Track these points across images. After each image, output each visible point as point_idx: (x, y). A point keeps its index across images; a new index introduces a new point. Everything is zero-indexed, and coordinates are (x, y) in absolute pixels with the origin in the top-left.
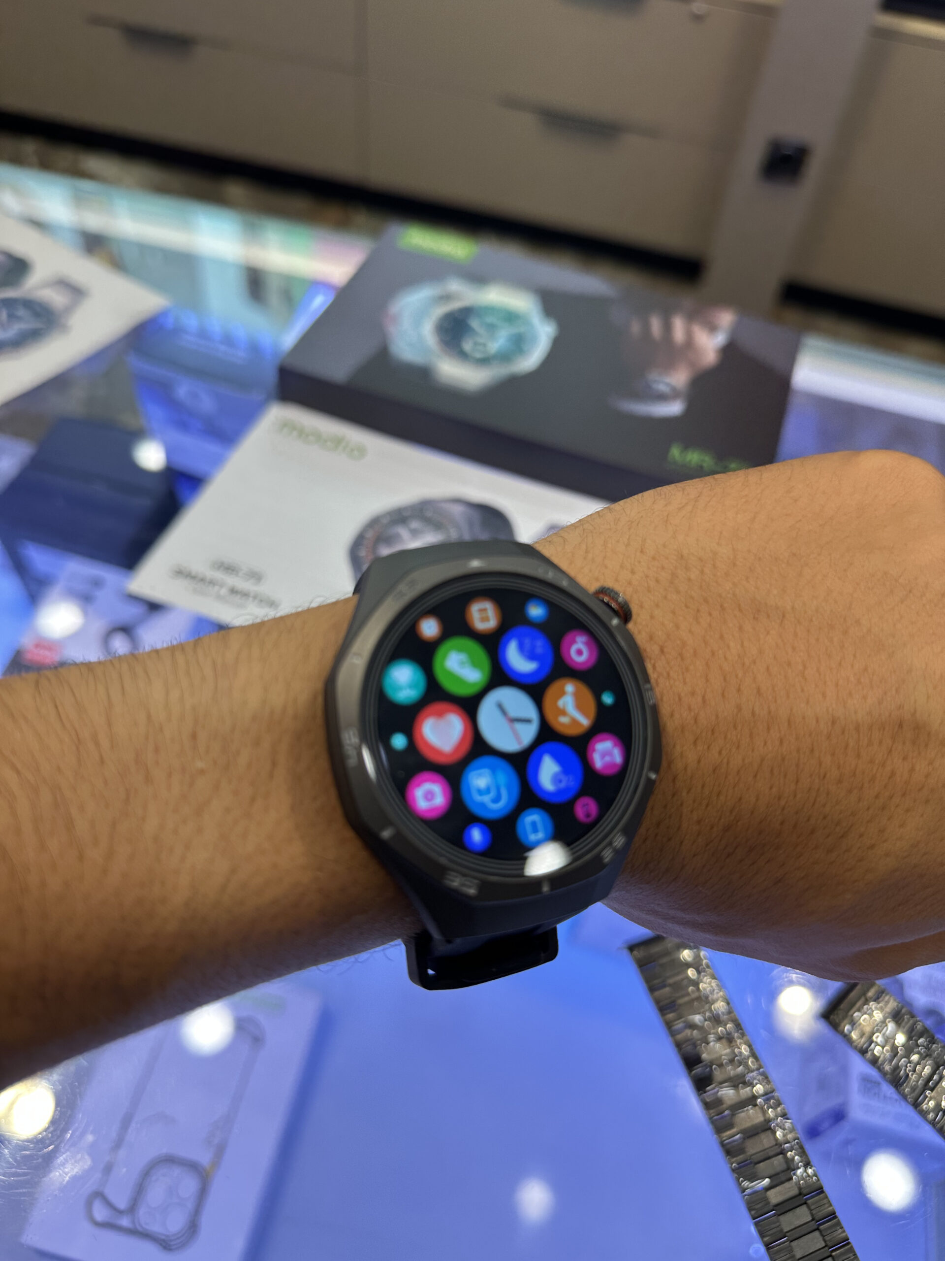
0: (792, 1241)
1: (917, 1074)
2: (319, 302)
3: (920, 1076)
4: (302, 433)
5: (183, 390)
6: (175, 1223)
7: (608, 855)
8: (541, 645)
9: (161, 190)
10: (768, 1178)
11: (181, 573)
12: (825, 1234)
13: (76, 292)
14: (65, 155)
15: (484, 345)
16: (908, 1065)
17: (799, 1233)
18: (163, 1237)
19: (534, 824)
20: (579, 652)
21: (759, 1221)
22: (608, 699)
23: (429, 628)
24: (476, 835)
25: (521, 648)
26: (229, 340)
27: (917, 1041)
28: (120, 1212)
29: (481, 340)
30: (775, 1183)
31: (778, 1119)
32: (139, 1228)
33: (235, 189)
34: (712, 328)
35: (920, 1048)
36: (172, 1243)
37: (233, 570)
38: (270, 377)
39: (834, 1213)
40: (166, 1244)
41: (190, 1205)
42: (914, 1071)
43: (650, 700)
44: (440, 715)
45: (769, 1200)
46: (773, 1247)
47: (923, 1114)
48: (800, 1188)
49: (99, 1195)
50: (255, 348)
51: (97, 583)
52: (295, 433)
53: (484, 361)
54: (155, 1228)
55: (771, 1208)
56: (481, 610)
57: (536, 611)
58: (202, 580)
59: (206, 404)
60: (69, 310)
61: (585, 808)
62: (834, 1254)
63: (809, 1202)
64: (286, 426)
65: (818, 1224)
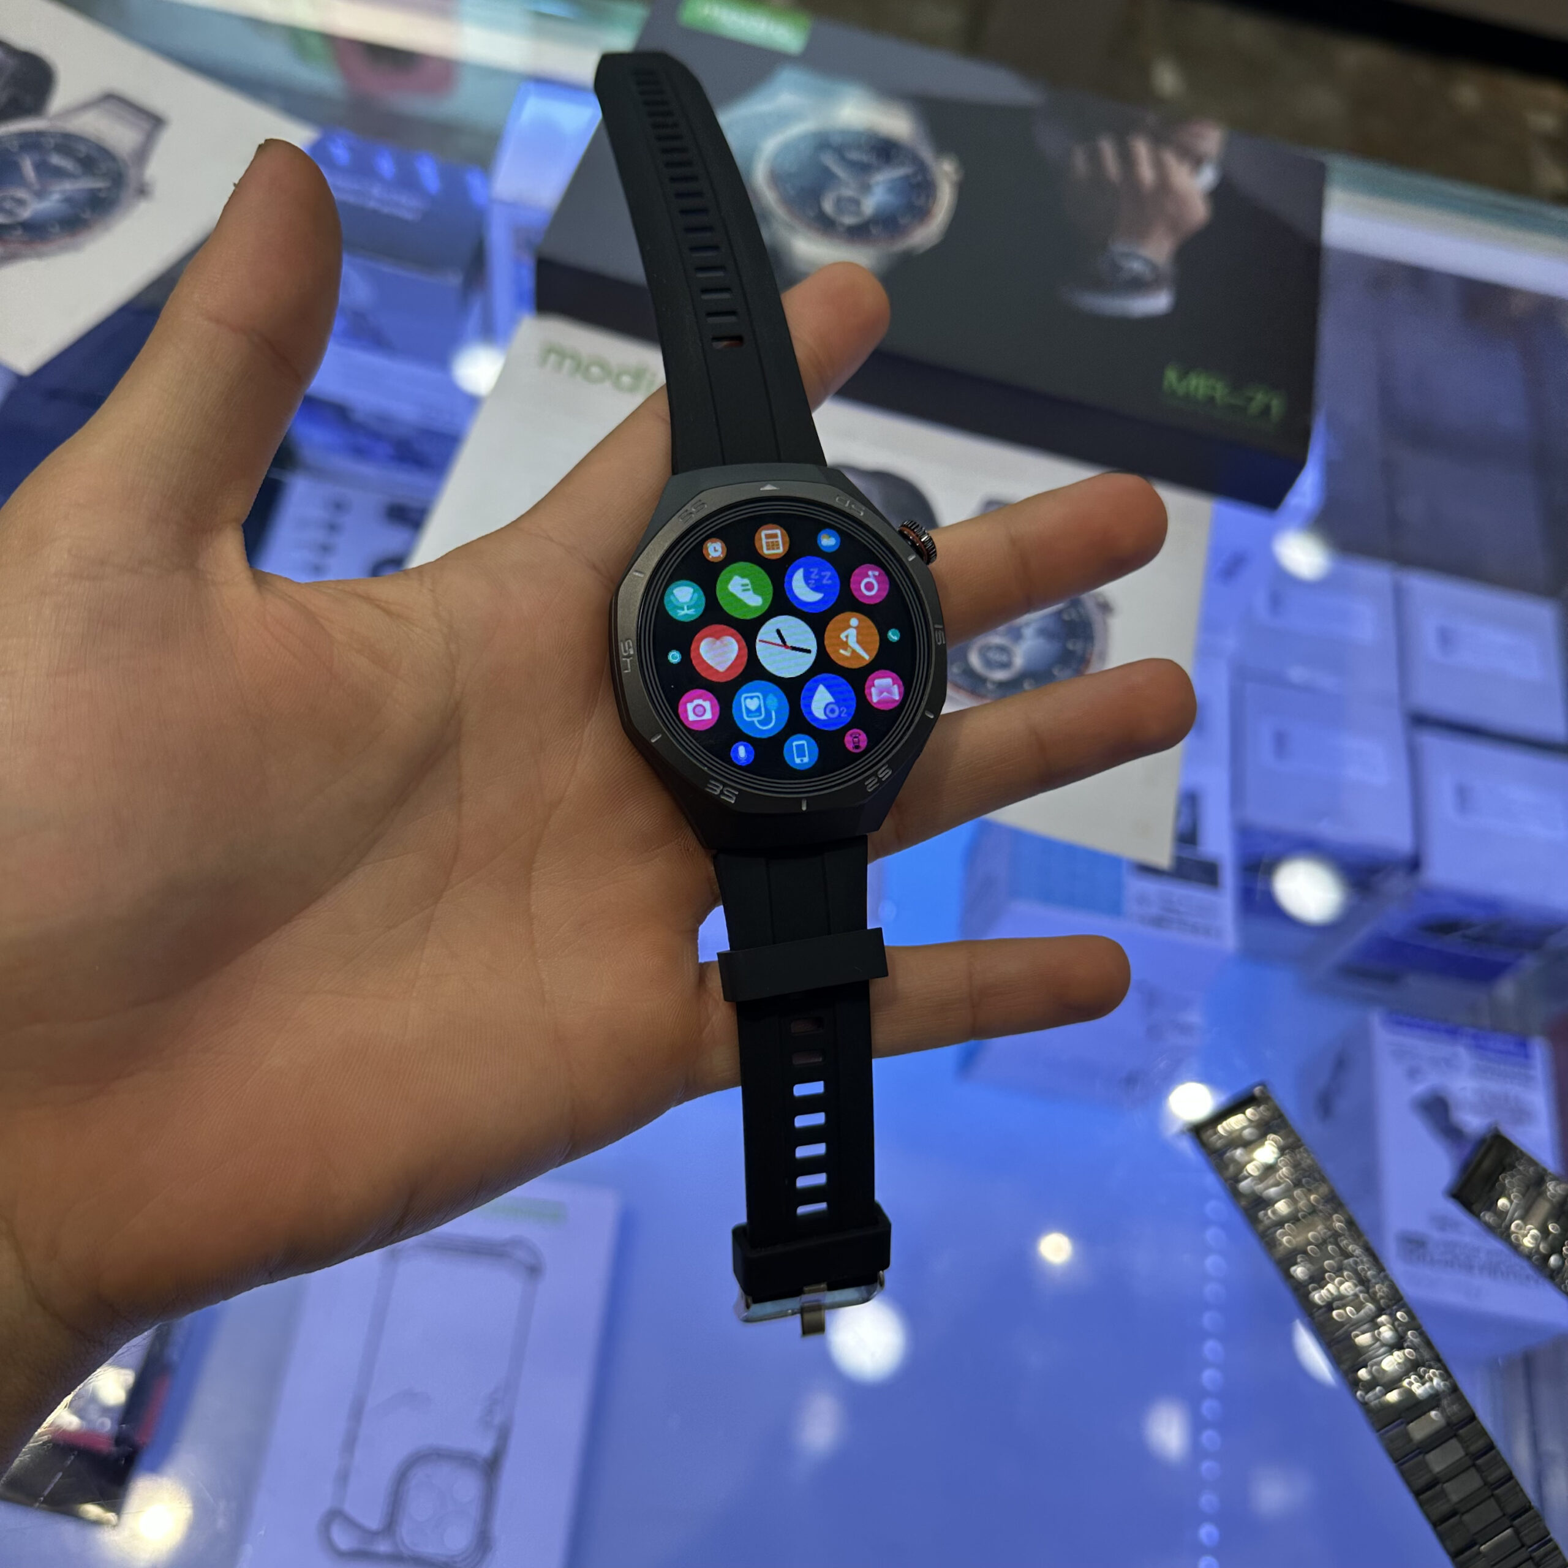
4: (581, 367)
7: (871, 785)
8: (829, 575)
12: (1482, 1471)
15: (855, 201)
17: (1452, 1474)
19: (800, 748)
20: (869, 587)
22: (893, 636)
23: (715, 550)
24: (742, 752)
25: (807, 578)
28: (374, 1535)
32: (405, 1552)
34: (1196, 162)
36: (458, 1565)
41: (474, 1512)
43: (939, 641)
44: (717, 636)
45: (1412, 1437)
48: (1447, 1417)
49: (335, 1515)
52: (567, 365)
54: (430, 1549)
55: (1415, 1447)
56: (768, 536)
57: (828, 541)
60: (142, 154)
61: (855, 740)
62: (1496, 1492)
63: (1460, 1433)
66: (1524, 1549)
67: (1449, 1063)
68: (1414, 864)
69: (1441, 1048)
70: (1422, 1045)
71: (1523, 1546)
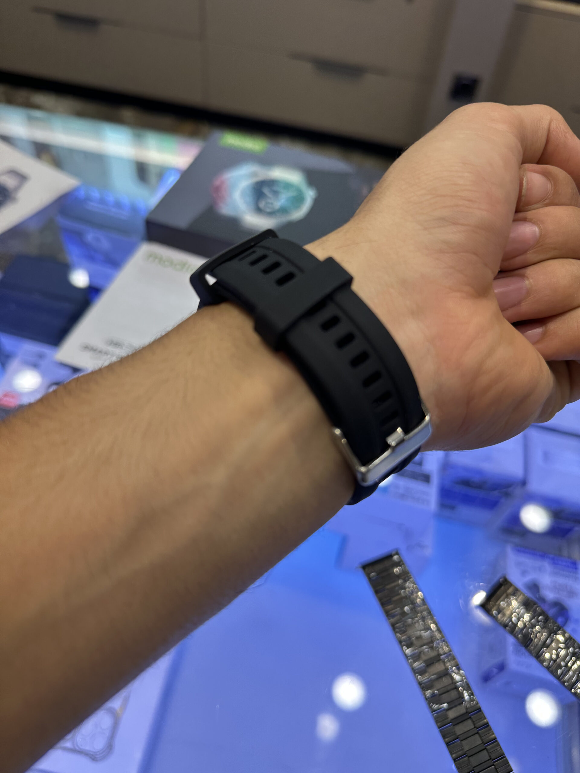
0: (461, 741)
1: (538, 639)
2: (172, 180)
3: (540, 640)
4: (161, 260)
5: (90, 236)
6: (99, 745)
9: (80, 114)
10: (447, 703)
11: (87, 348)
12: (482, 736)
13: (22, 178)
14: (22, 94)
15: (272, 204)
16: (532, 633)
17: (466, 736)
18: (92, 753)
21: (443, 729)
26: (118, 205)
27: (538, 618)
29: (270, 201)
30: (451, 706)
31: (453, 667)
32: (77, 748)
33: (128, 113)
35: (540, 623)
36: (97, 756)
37: (119, 345)
38: (141, 226)
39: (488, 723)
40: (93, 757)
41: (108, 733)
42: (536, 637)
45: (448, 717)
46: (451, 744)
47: (541, 662)
48: (467, 708)
50: (134, 209)
51: (41, 356)
52: (157, 260)
53: (271, 214)
54: (87, 748)
55: (449, 721)
58: (100, 352)
59: (105, 244)
60: (18, 188)
62: (488, 747)
63: (472, 717)
64: (151, 256)
65: (478, 730)
66: (491, 760)
67: (540, 569)
68: (524, 483)
69: (538, 563)
70: (528, 561)
71: (490, 759)
